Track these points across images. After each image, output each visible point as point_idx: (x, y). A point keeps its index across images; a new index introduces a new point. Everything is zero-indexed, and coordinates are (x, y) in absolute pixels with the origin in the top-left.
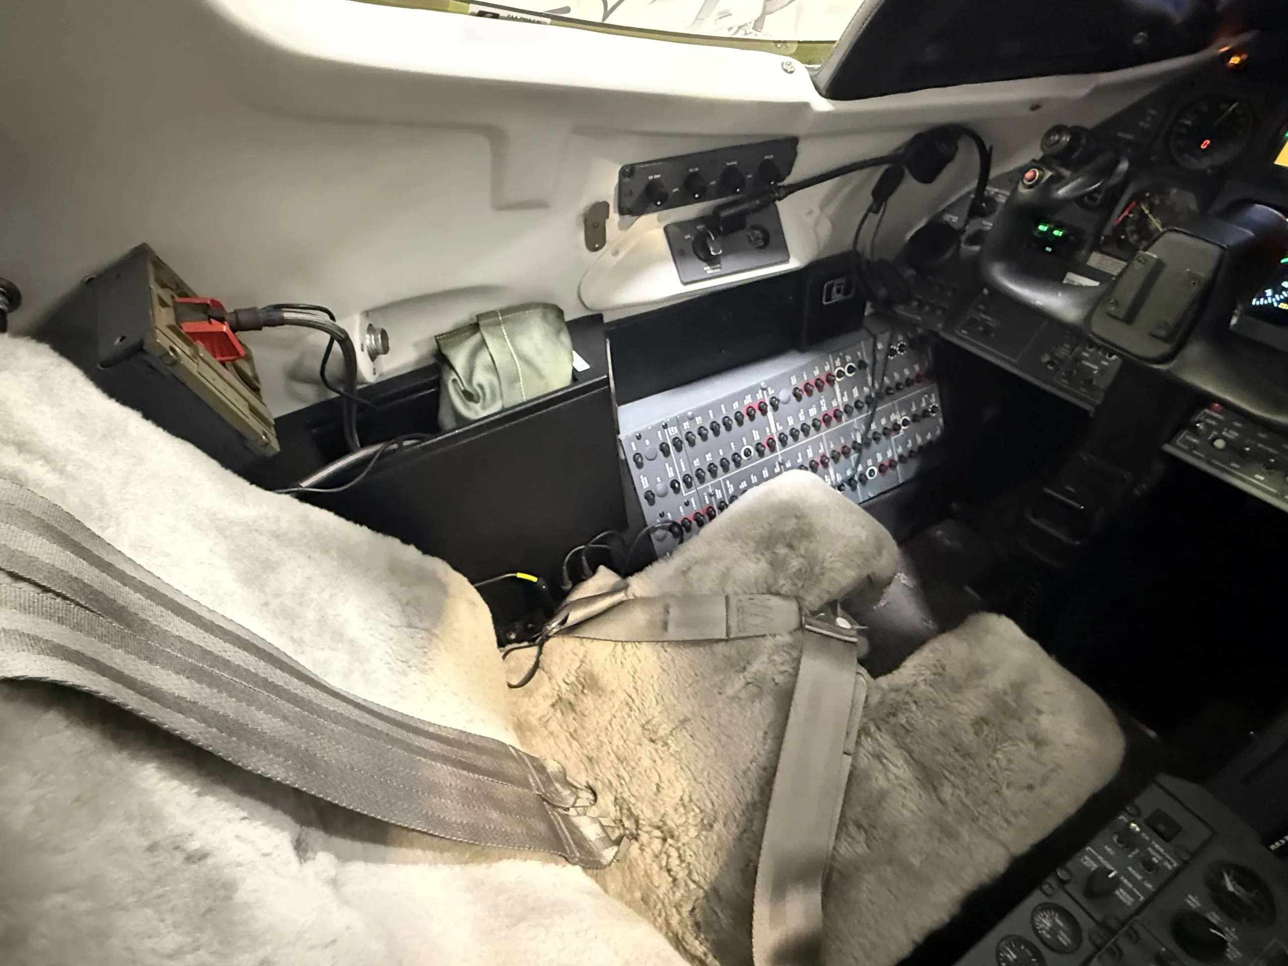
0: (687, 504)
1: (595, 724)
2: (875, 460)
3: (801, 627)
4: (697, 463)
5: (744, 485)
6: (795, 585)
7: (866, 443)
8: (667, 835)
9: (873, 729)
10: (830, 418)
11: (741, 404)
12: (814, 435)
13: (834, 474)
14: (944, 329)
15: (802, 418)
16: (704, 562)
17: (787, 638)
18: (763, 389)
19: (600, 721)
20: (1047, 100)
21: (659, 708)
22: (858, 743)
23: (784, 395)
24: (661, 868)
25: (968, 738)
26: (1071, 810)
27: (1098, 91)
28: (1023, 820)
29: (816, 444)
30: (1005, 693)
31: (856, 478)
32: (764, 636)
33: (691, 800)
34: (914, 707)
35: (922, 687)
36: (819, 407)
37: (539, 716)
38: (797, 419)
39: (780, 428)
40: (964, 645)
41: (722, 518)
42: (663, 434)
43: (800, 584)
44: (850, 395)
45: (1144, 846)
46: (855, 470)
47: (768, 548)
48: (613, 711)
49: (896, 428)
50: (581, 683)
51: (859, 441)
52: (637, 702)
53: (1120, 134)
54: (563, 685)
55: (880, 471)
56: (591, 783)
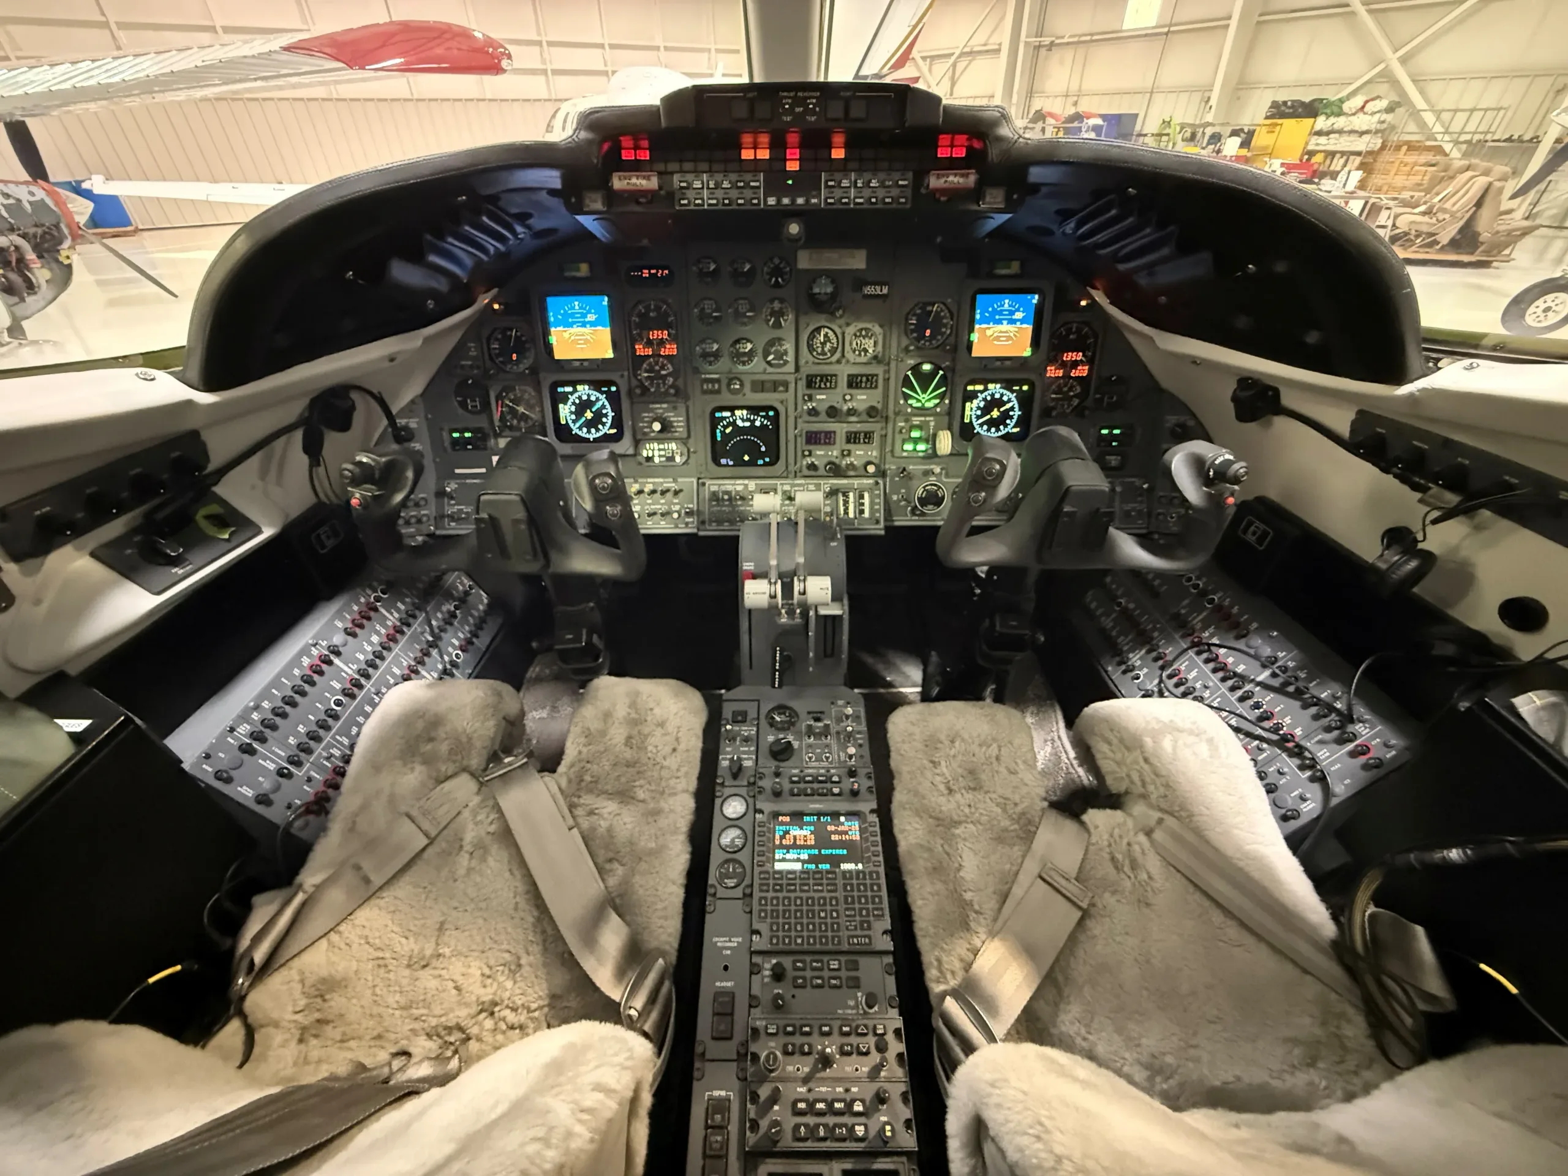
0: (310, 780)
1: (360, 1010)
2: (453, 646)
3: (481, 784)
4: (292, 741)
5: (354, 730)
6: (454, 762)
7: (437, 638)
8: (489, 1009)
9: (575, 800)
10: (394, 635)
11: (300, 667)
12: (390, 657)
13: (429, 676)
14: (436, 528)
15: (369, 649)
16: (364, 807)
17: (477, 800)
18: (315, 645)
19: (363, 1003)
20: (399, 353)
21: (412, 940)
22: (574, 817)
23: (338, 639)
24: (504, 1032)
25: (628, 754)
26: (700, 745)
27: (427, 340)
28: (683, 770)
29: (396, 662)
30: (629, 714)
31: (448, 667)
32: (459, 813)
33: (490, 968)
34: (589, 766)
35: (585, 750)
36: (378, 633)
37: (291, 1063)
38: (364, 652)
39: (355, 667)
40: (590, 707)
41: (352, 769)
42: (235, 738)
43: (459, 757)
44: (398, 610)
45: (739, 733)
46: (443, 662)
47: (413, 755)
48: (370, 984)
49: (453, 615)
50: (316, 997)
51: (431, 639)
52: (388, 955)
53: (463, 363)
54: (298, 1017)
55: (463, 651)
56: (394, 1050)
